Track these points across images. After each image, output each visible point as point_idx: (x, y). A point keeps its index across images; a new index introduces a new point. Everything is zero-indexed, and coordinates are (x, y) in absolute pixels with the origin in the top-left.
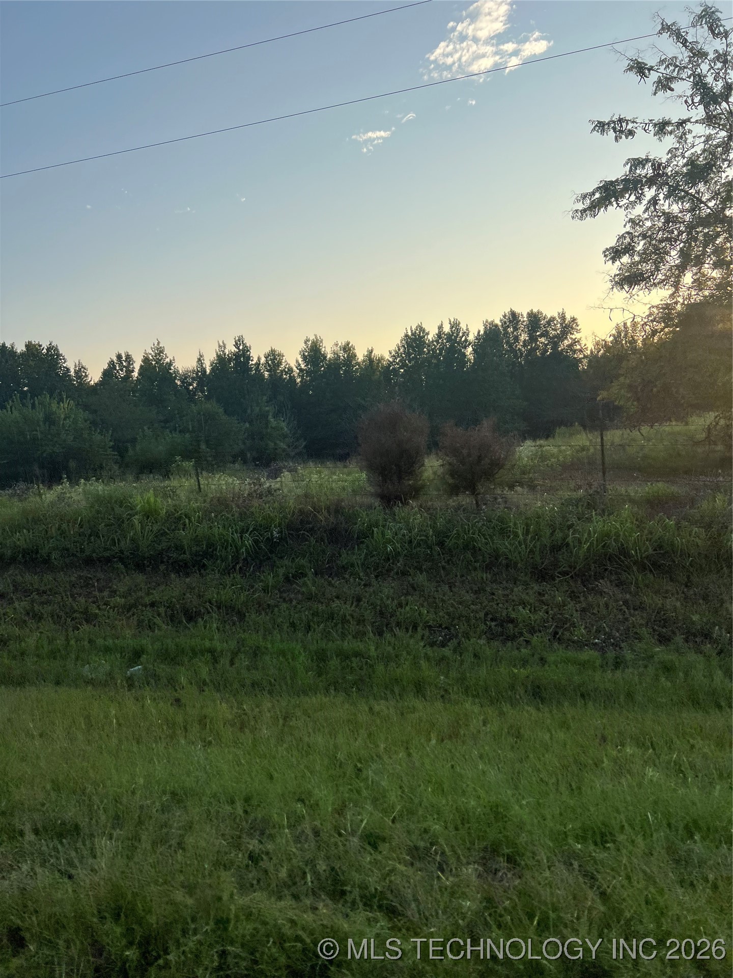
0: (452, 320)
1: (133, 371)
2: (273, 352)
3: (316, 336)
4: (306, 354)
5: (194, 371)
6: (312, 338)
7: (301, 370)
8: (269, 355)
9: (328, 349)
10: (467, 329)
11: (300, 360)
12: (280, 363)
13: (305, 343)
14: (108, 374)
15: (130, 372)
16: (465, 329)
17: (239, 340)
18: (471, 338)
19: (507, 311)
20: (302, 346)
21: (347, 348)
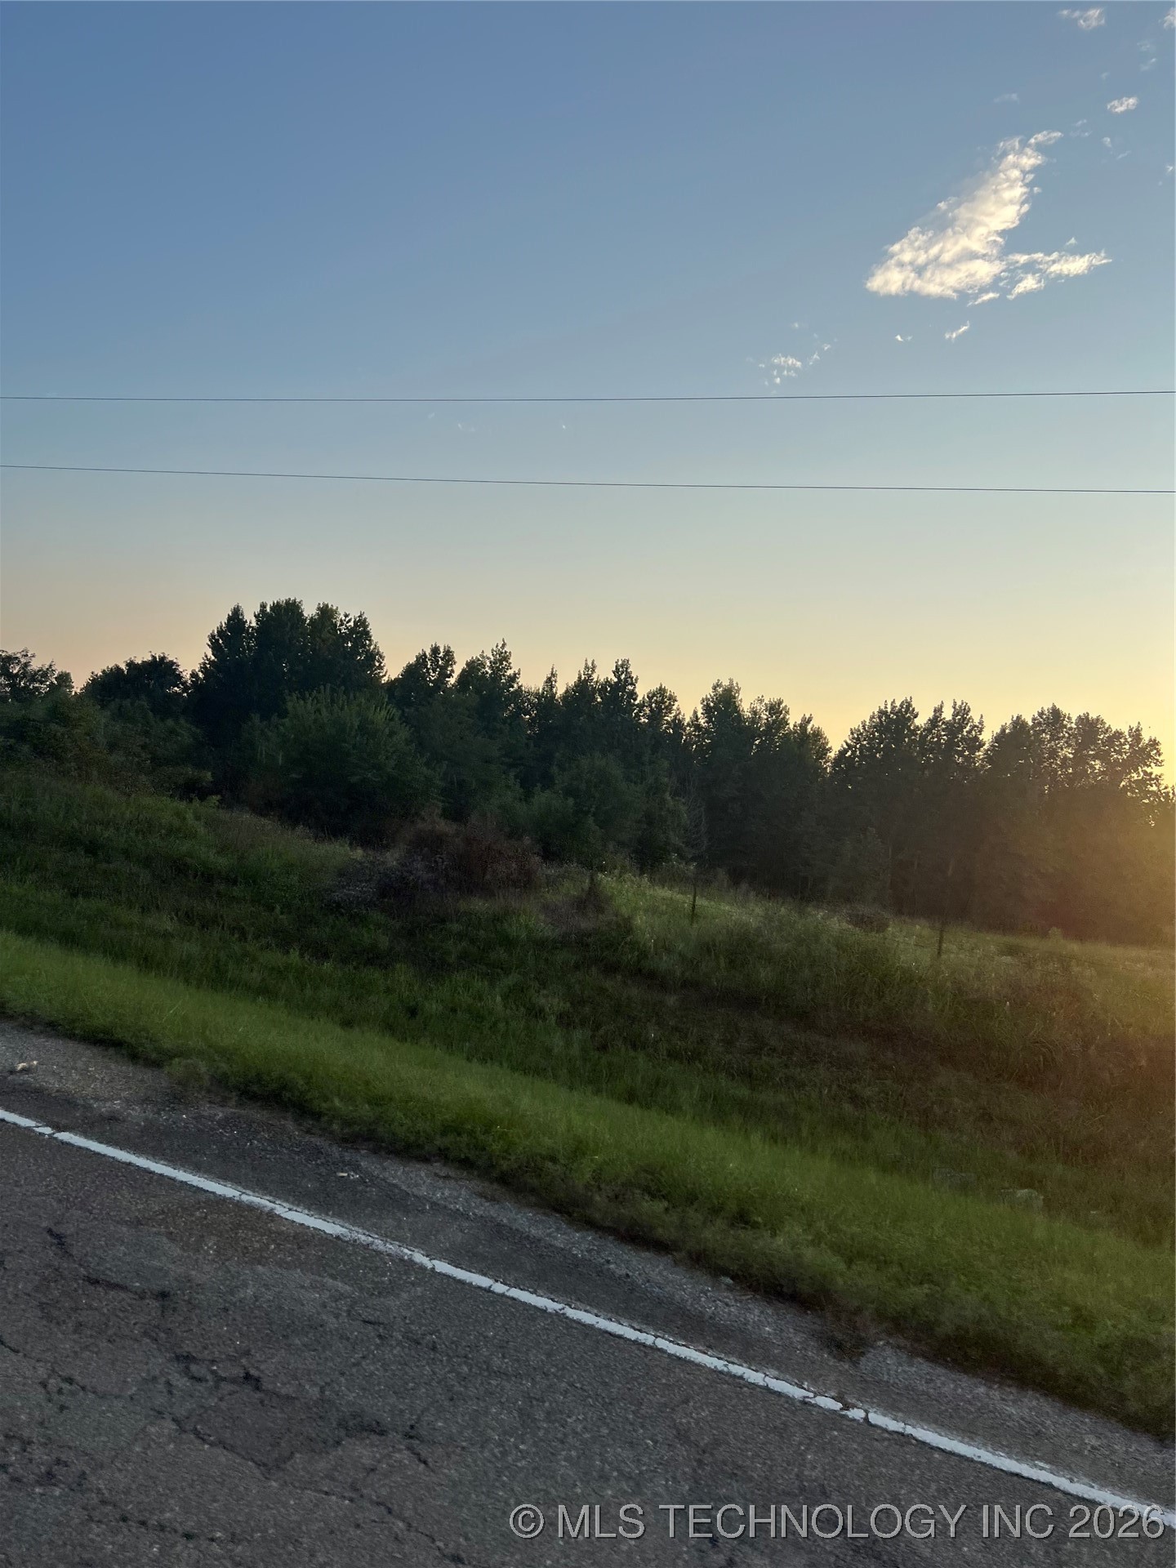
0: (959, 703)
1: (450, 676)
2: (661, 691)
3: (731, 681)
4: (712, 704)
5: (537, 694)
6: (726, 683)
7: (698, 727)
8: (654, 695)
9: (746, 703)
10: (981, 723)
11: (700, 711)
12: (669, 709)
13: (715, 688)
14: (414, 671)
15: (444, 675)
16: (976, 722)
17: (622, 666)
18: (987, 737)
19: (1047, 706)
20: (709, 692)
21: (775, 709)
